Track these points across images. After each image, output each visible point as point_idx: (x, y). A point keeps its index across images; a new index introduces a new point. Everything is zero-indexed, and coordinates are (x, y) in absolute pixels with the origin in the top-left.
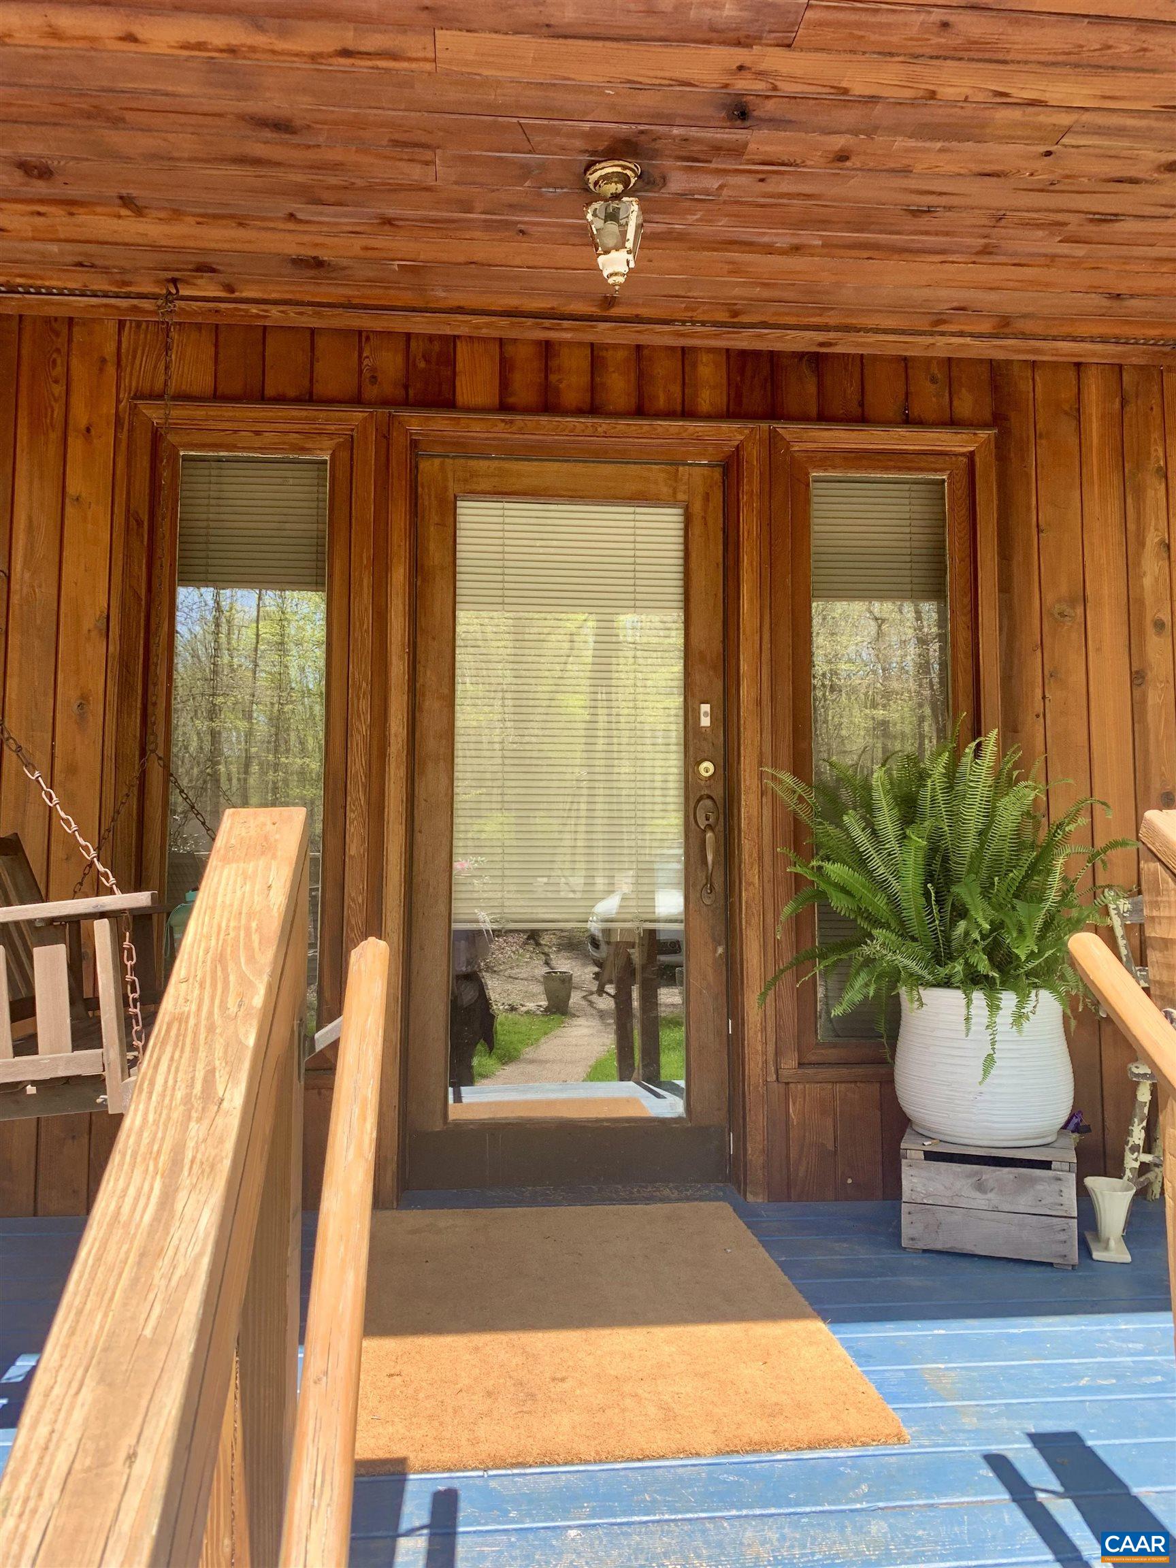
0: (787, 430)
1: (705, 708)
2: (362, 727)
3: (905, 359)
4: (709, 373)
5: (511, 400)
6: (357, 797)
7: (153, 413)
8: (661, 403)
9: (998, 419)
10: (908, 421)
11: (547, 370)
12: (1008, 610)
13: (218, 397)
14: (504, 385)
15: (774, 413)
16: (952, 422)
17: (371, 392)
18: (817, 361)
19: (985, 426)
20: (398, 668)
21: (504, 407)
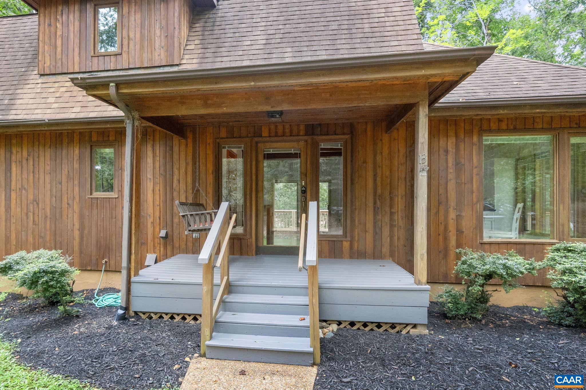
0: (315, 137)
1: (303, 182)
2: (249, 186)
3: (335, 123)
4: (302, 128)
5: (271, 135)
6: (248, 197)
7: (218, 140)
8: (301, 134)
9: (352, 133)
10: (335, 134)
11: (276, 129)
12: (352, 165)
13: (227, 138)
14: (270, 133)
15: (313, 134)
16: (343, 134)
17: (249, 135)
18: (320, 125)
19: (349, 134)
20: (254, 177)
21: (270, 136)
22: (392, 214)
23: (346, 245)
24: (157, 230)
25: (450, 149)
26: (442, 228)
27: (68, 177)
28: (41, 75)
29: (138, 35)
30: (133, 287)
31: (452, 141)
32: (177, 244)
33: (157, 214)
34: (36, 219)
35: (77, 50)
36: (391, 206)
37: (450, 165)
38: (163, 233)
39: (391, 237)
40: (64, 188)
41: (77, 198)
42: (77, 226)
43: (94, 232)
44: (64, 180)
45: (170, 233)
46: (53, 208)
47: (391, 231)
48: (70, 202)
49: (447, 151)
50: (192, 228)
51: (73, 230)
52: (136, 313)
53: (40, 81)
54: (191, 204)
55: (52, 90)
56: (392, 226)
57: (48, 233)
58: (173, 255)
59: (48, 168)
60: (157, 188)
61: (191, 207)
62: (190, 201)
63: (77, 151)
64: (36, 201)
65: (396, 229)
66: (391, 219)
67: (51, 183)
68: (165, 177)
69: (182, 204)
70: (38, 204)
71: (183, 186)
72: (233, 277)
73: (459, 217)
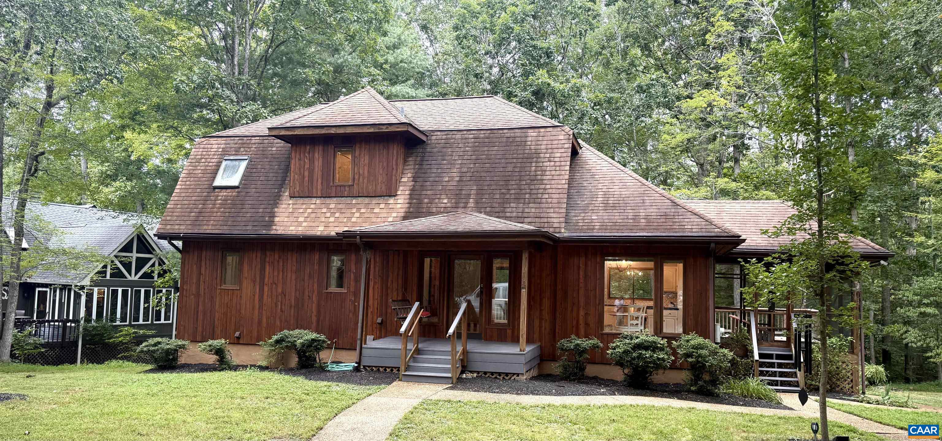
1: (482, 285)
22: (541, 310)
23: (509, 332)
24: (375, 317)
25: (581, 265)
26: (575, 323)
27: (310, 276)
28: (291, 197)
29: (366, 172)
30: (363, 350)
31: (583, 259)
32: (389, 329)
33: (376, 306)
34: (283, 307)
35: (320, 181)
36: (541, 305)
37: (581, 277)
38: (379, 320)
39: (540, 327)
40: (306, 284)
41: (316, 293)
42: (315, 313)
43: (327, 319)
44: (306, 278)
45: (384, 320)
46: (297, 300)
47: (540, 323)
48: (311, 295)
49: (579, 267)
50: (399, 316)
51: (311, 316)
52: (364, 366)
53: (291, 202)
54: (400, 301)
55: (301, 211)
56: (541, 319)
57: (292, 318)
58: (385, 336)
59: (294, 268)
60: (376, 287)
61: (400, 303)
62: (400, 298)
63: (317, 257)
64: (283, 293)
65: (543, 321)
66: (541, 314)
67: (296, 279)
68: (382, 279)
69: (393, 301)
70: (285, 296)
71: (395, 285)
72: (420, 346)
73: (586, 314)
